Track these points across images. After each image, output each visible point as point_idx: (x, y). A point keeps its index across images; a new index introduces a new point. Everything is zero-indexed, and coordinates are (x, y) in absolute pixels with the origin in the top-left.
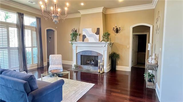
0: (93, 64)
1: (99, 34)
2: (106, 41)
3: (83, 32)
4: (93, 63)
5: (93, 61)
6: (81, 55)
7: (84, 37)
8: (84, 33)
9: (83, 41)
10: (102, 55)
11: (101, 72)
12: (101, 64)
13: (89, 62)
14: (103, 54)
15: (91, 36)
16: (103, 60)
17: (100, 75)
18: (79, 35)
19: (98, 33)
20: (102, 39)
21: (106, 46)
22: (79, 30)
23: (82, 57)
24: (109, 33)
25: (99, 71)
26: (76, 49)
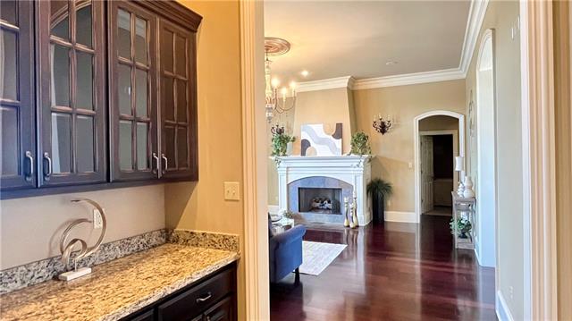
0: (328, 209)
1: (341, 137)
2: (360, 152)
3: (303, 133)
4: (328, 205)
5: (329, 202)
6: (299, 189)
7: (305, 144)
8: (304, 136)
9: (303, 153)
10: (350, 187)
11: (352, 225)
12: (351, 206)
13: (318, 205)
14: (353, 184)
15: (321, 142)
16: (354, 196)
17: (348, 232)
18: (293, 141)
19: (338, 134)
20: (349, 148)
21: (362, 164)
22: (290, 128)
23: (303, 193)
24: (366, 134)
25: (346, 224)
26: (287, 174)
